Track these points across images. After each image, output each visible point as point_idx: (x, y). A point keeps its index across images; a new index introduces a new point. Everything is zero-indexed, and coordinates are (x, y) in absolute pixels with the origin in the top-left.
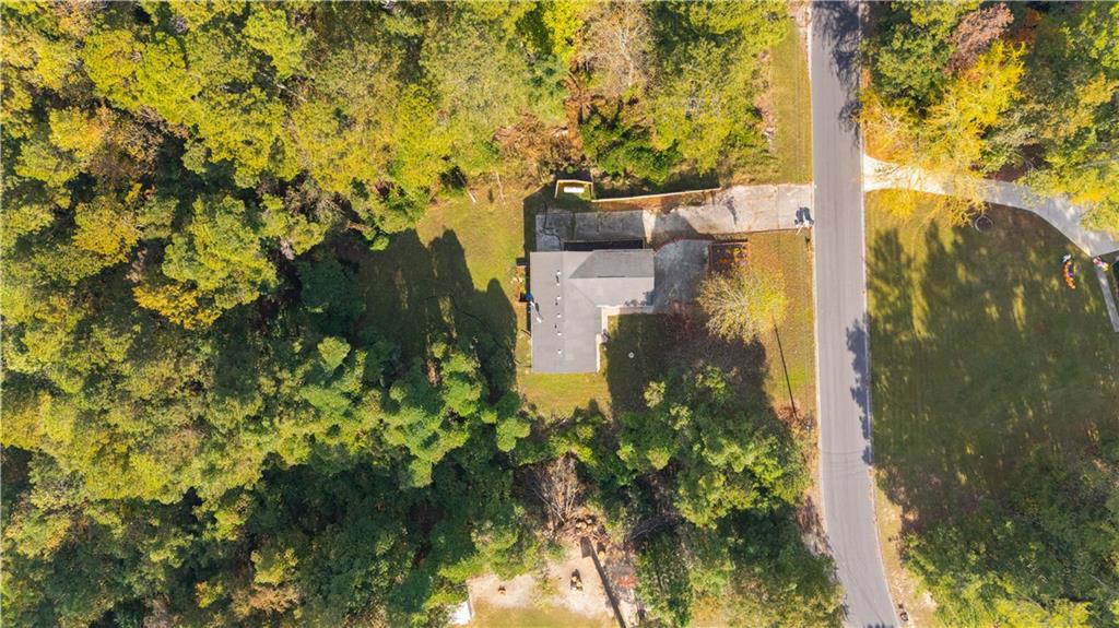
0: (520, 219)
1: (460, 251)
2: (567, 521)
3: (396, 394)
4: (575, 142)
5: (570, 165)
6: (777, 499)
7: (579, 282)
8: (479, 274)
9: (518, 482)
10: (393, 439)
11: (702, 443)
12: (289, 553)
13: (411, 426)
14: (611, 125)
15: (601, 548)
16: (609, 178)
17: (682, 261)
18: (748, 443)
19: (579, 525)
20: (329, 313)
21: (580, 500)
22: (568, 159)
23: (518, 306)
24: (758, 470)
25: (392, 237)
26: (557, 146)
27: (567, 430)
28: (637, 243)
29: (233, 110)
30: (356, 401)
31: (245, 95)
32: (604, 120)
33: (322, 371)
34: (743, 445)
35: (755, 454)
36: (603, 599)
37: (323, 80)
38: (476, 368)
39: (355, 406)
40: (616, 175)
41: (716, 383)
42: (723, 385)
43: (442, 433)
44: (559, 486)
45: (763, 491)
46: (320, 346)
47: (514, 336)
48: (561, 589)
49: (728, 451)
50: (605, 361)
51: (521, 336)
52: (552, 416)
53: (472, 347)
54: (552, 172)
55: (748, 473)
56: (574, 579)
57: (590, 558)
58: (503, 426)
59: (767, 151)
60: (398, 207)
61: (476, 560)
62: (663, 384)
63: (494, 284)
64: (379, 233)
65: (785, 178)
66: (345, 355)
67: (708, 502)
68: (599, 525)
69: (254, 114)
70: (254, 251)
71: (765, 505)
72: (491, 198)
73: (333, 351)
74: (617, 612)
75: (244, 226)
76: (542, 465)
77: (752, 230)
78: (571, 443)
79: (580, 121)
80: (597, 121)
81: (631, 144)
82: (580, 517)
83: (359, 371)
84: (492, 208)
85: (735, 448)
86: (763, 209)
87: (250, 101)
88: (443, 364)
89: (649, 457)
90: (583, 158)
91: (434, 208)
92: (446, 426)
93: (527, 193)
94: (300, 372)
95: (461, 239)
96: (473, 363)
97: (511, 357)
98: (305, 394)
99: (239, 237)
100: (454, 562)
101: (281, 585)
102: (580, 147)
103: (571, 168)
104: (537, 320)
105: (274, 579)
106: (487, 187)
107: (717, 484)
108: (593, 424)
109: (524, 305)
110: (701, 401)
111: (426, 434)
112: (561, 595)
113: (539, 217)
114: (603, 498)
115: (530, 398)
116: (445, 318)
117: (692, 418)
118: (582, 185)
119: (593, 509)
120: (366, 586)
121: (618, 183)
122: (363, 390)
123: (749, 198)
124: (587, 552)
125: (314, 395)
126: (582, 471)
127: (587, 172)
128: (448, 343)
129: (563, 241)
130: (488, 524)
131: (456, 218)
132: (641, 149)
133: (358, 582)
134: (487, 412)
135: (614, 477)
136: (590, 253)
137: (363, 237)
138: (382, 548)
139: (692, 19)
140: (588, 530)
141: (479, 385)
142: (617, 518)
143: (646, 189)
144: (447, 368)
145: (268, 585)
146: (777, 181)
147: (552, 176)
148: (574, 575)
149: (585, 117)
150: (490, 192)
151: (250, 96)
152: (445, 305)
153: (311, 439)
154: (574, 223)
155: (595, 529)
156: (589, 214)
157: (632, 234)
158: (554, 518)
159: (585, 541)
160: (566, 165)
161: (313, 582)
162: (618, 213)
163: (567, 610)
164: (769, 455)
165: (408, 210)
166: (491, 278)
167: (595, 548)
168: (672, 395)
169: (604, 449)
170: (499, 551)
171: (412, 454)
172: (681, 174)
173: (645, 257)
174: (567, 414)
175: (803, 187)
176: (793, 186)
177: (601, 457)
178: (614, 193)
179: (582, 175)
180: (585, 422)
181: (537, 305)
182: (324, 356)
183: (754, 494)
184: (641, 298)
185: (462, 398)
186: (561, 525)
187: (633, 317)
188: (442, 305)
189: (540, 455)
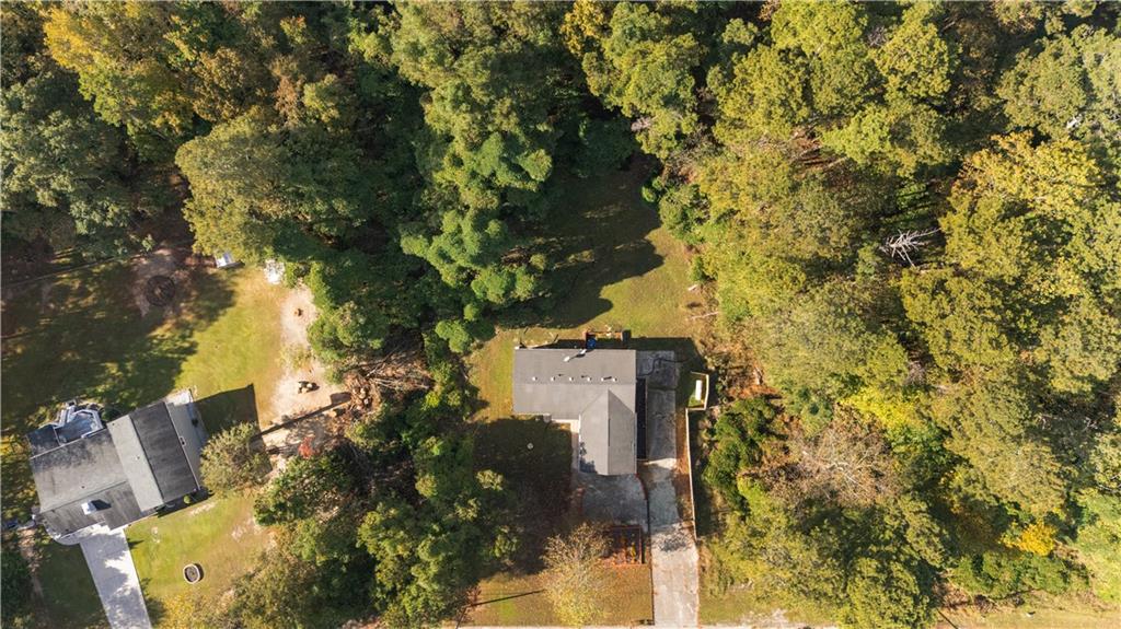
0: (670, 334)
1: (640, 273)
2: (367, 380)
3: (493, 227)
4: (747, 391)
5: (724, 387)
6: (384, 605)
7: (604, 400)
8: (616, 293)
9: (406, 332)
10: (449, 221)
11: (440, 534)
12: (334, 113)
13: (460, 242)
14: (764, 429)
15: (340, 413)
16: (710, 425)
17: (624, 499)
18: (439, 582)
19: (362, 391)
20: (578, 143)
21: (387, 395)
22: (730, 384)
23: (581, 332)
24: (413, 589)
25: (655, 205)
26: (743, 373)
27: (457, 380)
28: (643, 452)
29: (784, 92)
30: (488, 183)
31: (801, 101)
32: (769, 421)
33: (518, 154)
34: (438, 578)
35: (429, 589)
36: (289, 413)
38: (519, 297)
39: (482, 181)
40: (711, 432)
41: (500, 548)
42: (498, 555)
43: (453, 267)
44: (402, 371)
45: (393, 593)
46: (542, 152)
47: (553, 325)
48: (299, 371)
49: (432, 561)
50: (524, 418)
51: (552, 334)
52: (472, 365)
53: (540, 294)
54: (717, 368)
55: (409, 580)
56: (309, 385)
57: (330, 403)
58: (459, 328)
59: (732, 583)
60: (684, 217)
62: (500, 488)
63: (607, 306)
64: (659, 193)
65: (705, 602)
66: (533, 177)
67: (382, 540)
68: (364, 411)
71: (379, 595)
72: (692, 306)
73: (538, 164)
74: (277, 427)
76: (422, 356)
77: (654, 568)
78: (443, 385)
79: (769, 397)
80: (767, 415)
81: (743, 450)
82: (370, 393)
83: (517, 185)
84: (682, 309)
85: (433, 569)
86: (674, 579)
88: (523, 268)
89: (427, 476)
90: (731, 399)
91: (683, 248)
92: (461, 269)
93: (697, 342)
94: (517, 131)
95: (651, 274)
96: (525, 296)
97: (531, 325)
98: (494, 138)
101: (301, 105)
102: (742, 396)
103: (721, 388)
104: (566, 356)
105: (307, 101)
106: (704, 302)
107: (400, 548)
108: (462, 406)
110: (483, 531)
111: (453, 253)
112: (292, 374)
113: (672, 355)
114: (390, 418)
115: (490, 343)
116: (573, 257)
117: (466, 522)
118: (703, 397)
119: (378, 409)
120: (301, 196)
121: (704, 435)
122: (498, 188)
123: (686, 565)
124: (336, 399)
125: (492, 147)
126: (416, 396)
127: (716, 403)
128: (545, 271)
129: (647, 378)
130: (361, 320)
131: (673, 270)
132: (738, 459)
133: (304, 189)
134: (475, 311)
135: (410, 427)
136: (633, 410)
137: (655, 176)
138: (340, 206)
140: (357, 401)
141: (502, 301)
142: (369, 437)
143: (698, 463)
144: (519, 271)
145: (302, 94)
146: (702, 593)
147: (713, 368)
148: (314, 385)
149: (773, 402)
150: (699, 305)
152: (586, 255)
153: (449, 139)
154: (664, 389)
155: (359, 408)
156: (674, 405)
157: (653, 448)
158: (369, 365)
159: (347, 396)
160: (724, 383)
161: (304, 147)
162: (674, 435)
163: (279, 377)
164: (426, 604)
165: (682, 225)
166: (614, 302)
167: (340, 407)
168: (489, 499)
169: (437, 418)
171: (434, 238)
172: (712, 497)
173: (628, 466)
174: (473, 379)
175: (695, 620)
176: (697, 609)
177: (429, 416)
178: (695, 431)
179: (713, 400)
180: (464, 399)
181: (583, 355)
182: (533, 156)
183: (389, 587)
184: (588, 459)
185: (489, 284)
186: (363, 373)
187: (570, 448)
188: (586, 253)
189: (432, 353)
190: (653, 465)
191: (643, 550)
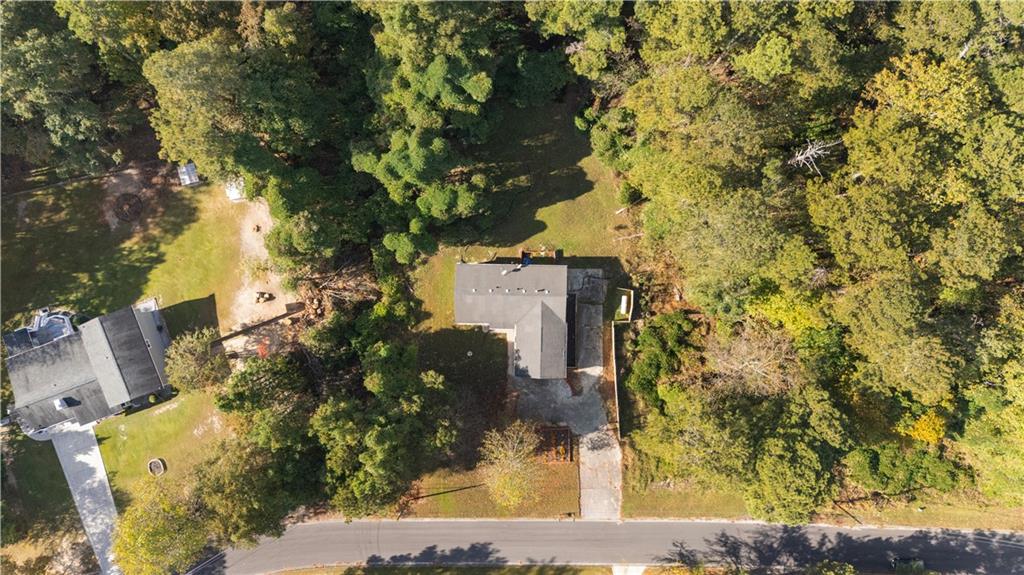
0: (599, 253)
1: (573, 197)
2: (320, 291)
3: (437, 144)
4: (668, 306)
5: (647, 302)
6: (334, 490)
7: (538, 310)
8: (550, 215)
9: (356, 247)
10: (396, 139)
11: (385, 425)
12: (292, 38)
13: (407, 157)
14: (683, 340)
15: (295, 321)
16: (633, 337)
17: (555, 402)
18: (385, 468)
19: (315, 301)
20: (516, 75)
21: (339, 304)
22: (652, 300)
23: (518, 251)
24: (361, 475)
25: (587, 134)
26: (665, 290)
27: (403, 293)
28: (572, 361)
29: (705, 10)
30: (433, 105)
31: (720, 20)
32: (687, 334)
33: (461, 75)
34: (383, 464)
35: (375, 474)
36: (248, 321)
37: (729, 100)
38: (461, 214)
39: (427, 103)
40: (635, 343)
41: (441, 438)
42: (439, 445)
43: (400, 183)
44: (352, 283)
45: (342, 478)
46: (484, 74)
47: (492, 244)
48: (257, 283)
49: (378, 449)
50: (464, 328)
51: (491, 252)
52: (417, 280)
53: (481, 211)
54: (641, 285)
55: (358, 466)
56: (267, 296)
57: (285, 312)
58: (406, 239)
59: (652, 480)
60: (613, 144)
61: (284, 213)
62: (441, 387)
63: (541, 227)
64: (591, 123)
65: (627, 497)
66: (475, 98)
67: (332, 430)
68: (316, 320)
69: (701, 29)
70: (571, 25)
71: (329, 480)
72: (619, 228)
73: (479, 86)
74: (237, 334)
75: (595, 16)
76: (370, 269)
77: (581, 466)
78: (390, 296)
79: (687, 312)
80: (686, 327)
81: (664, 359)
82: (323, 303)
83: (460, 107)
84: (610, 230)
85: (380, 456)
86: (600, 475)
87: (714, 25)
88: (465, 185)
89: (375, 374)
90: (653, 314)
91: (612, 175)
92: (408, 186)
93: (623, 261)
94: (460, 54)
95: (582, 199)
96: (466, 212)
97: (471, 243)
98: (439, 60)
99: (585, 11)
100: (282, 192)
101: (262, 30)
102: (664, 310)
103: (644, 302)
104: (504, 270)
105: (267, 25)
106: (630, 224)
107: (348, 437)
108: (408, 317)
109: (520, 255)
110: (425, 423)
111: (400, 169)
112: (251, 285)
113: (600, 272)
114: (340, 326)
115: (433, 259)
116: (511, 181)
117: (410, 415)
118: (628, 312)
119: (330, 316)
120: (260, 112)
121: (628, 346)
122: (442, 110)
123: (611, 464)
124: (291, 308)
125: (438, 68)
126: (365, 306)
127: (640, 317)
128: (485, 190)
129: (577, 293)
130: (315, 228)
131: (602, 195)
132: (658, 367)
133: (263, 105)
134: (420, 224)
135: (359, 335)
136: (564, 320)
137: (587, 107)
138: (297, 124)
139: (771, 441)
140: (310, 310)
141: (445, 217)
142: (321, 341)
143: (622, 371)
144: (461, 189)
145: (262, 19)
146: (624, 488)
147: (637, 285)
148: (270, 295)
149: (691, 316)
150: (626, 227)
151: (719, 24)
152: (523, 180)
153: (397, 62)
154: (593, 303)
155: (312, 317)
156: (601, 318)
157: (582, 357)
158: (323, 278)
159: (301, 306)
160: (647, 298)
161: (264, 65)
162: (601, 345)
163: (239, 288)
164: (373, 486)
165: (611, 152)
166: (548, 223)
167: (295, 316)
168: (431, 396)
169: (384, 327)
170: (291, 237)
171: (382, 155)
172: (635, 402)
173: (559, 371)
174: (418, 292)
175: (619, 513)
176: (620, 503)
177: (377, 324)
178: (620, 341)
179: (637, 314)
180: (409, 310)
181: (519, 270)
182: (475, 78)
183: (339, 472)
184: (522, 364)
185: (433, 201)
186: (316, 285)
187: (505, 356)
188: (523, 178)
189: (381, 268)
190: (581, 373)
191: (572, 449)
